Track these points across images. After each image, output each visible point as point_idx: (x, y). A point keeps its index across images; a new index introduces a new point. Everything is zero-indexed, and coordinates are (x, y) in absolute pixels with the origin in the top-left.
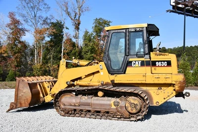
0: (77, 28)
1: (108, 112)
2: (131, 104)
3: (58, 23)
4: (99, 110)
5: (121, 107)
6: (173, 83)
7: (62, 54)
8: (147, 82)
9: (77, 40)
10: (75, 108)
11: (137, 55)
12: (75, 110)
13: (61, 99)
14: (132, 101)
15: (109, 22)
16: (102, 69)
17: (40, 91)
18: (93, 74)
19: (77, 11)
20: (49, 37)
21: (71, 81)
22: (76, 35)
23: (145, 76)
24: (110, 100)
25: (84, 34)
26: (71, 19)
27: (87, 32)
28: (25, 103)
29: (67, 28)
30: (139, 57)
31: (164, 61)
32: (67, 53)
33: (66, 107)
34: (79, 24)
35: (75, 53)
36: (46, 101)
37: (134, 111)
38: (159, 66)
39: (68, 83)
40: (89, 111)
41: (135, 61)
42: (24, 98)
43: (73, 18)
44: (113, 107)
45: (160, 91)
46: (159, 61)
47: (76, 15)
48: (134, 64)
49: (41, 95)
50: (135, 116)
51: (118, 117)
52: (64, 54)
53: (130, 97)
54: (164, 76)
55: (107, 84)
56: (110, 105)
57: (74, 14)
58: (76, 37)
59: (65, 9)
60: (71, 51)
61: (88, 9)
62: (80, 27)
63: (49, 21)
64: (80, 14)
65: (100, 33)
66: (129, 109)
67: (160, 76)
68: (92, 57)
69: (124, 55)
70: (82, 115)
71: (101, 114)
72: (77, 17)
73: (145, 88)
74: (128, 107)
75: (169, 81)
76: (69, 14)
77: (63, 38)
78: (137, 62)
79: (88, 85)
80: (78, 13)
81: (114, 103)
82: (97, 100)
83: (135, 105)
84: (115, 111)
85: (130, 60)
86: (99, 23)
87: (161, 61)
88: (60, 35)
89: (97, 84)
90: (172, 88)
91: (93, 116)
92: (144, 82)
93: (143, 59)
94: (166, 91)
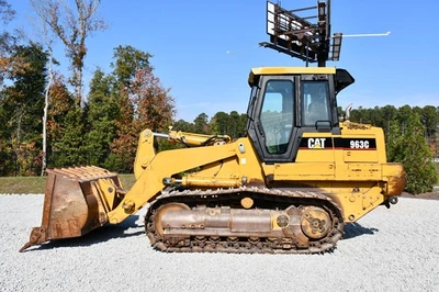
0: (78, 63)
1: (263, 239)
2: (312, 220)
3: (34, 48)
4: (247, 235)
5: (293, 228)
6: (385, 179)
7: (45, 119)
8: (337, 179)
9: (78, 88)
10: (193, 233)
11: (316, 126)
12: (192, 238)
13: (157, 215)
14: (315, 216)
15: (148, 56)
16: (243, 153)
17: (98, 199)
18: (222, 161)
19: (79, 27)
20: (12, 78)
21: (173, 176)
22: (75, 78)
23: (333, 166)
24: (269, 215)
25: (93, 77)
26: (66, 43)
27: (99, 74)
28: (70, 228)
29: (55, 62)
30: (321, 131)
31: (364, 140)
32: (55, 117)
33: (172, 232)
34: (82, 54)
35: (75, 117)
36: (113, 222)
37: (318, 234)
38: (355, 149)
39: (168, 182)
40: (224, 238)
41: (314, 138)
42: (67, 216)
43: (69, 40)
44: (277, 228)
45: (356, 194)
46: (355, 140)
47: (75, 36)
48: (312, 143)
49: (101, 209)
50: (317, 243)
51: (285, 246)
52: (49, 118)
53: (307, 208)
54: (369, 167)
55: (254, 183)
56: (270, 225)
57: (73, 34)
58: (75, 82)
59: (50, 19)
60: (66, 112)
61: (102, 25)
62: (85, 60)
63: (11, 43)
64: (84, 34)
65: (129, 77)
66: (309, 231)
67: (361, 166)
68: (112, 125)
69: (291, 126)
70: (207, 248)
71: (247, 244)
72: (79, 38)
73: (328, 190)
74: (306, 226)
75: (376, 177)
76: (59, 31)
77: (44, 82)
78: (317, 140)
79: (212, 184)
80: (82, 31)
81: (278, 219)
82: (242, 215)
83: (321, 223)
84: (280, 235)
85: (305, 135)
86: (128, 58)
87: (359, 140)
88: (39, 76)
89: (233, 182)
90: (377, 190)
91: (230, 249)
92: (330, 178)
93: (329, 135)
94: (367, 195)
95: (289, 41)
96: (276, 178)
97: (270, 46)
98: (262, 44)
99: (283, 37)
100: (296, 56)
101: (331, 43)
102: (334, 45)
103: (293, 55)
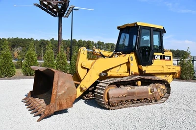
2: (161, 89)
6: (176, 72)
8: (164, 72)
10: (122, 99)
16: (132, 61)
18: (121, 65)
21: (103, 72)
23: (163, 67)
28: (67, 103)
31: (168, 56)
38: (166, 60)
40: (132, 100)
41: (157, 55)
42: (66, 96)
44: (150, 93)
46: (166, 56)
48: (157, 57)
51: (153, 101)
53: (157, 84)
54: (172, 67)
55: (136, 74)
66: (160, 94)
71: (139, 101)
74: (159, 92)
75: (174, 71)
79: (120, 75)
81: (151, 90)
82: (139, 89)
83: (164, 90)
84: (151, 96)
85: (155, 54)
90: (171, 76)
91: (133, 104)
92: (162, 72)
93: (161, 54)
94: (169, 78)
95: (47, 5)
96: (146, 72)
97: (39, 6)
98: (35, 4)
99: (45, 2)
100: (49, 13)
101: (68, 9)
102: (69, 11)
103: (48, 12)
